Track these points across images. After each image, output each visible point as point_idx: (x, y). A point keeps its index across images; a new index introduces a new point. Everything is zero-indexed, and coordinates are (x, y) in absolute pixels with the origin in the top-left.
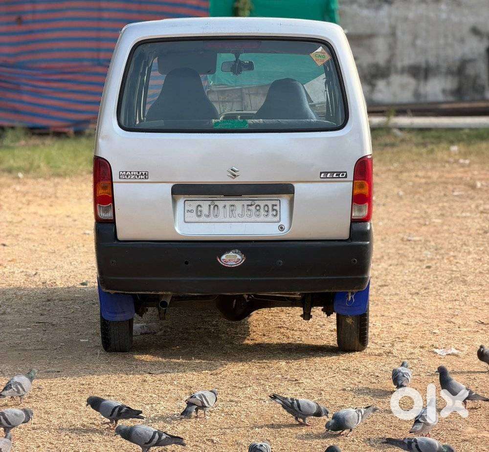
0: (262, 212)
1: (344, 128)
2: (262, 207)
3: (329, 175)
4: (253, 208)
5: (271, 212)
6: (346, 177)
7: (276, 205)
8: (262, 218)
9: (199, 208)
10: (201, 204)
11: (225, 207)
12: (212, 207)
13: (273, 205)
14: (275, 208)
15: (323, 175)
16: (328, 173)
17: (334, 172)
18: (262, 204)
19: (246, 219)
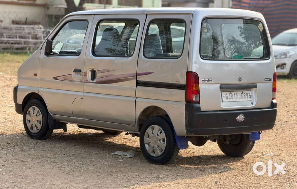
0: (246, 97)
2: (246, 93)
4: (243, 95)
5: (249, 97)
6: (271, 80)
8: (246, 99)
9: (227, 95)
11: (234, 94)
12: (230, 94)
15: (265, 79)
16: (267, 78)
19: (241, 100)
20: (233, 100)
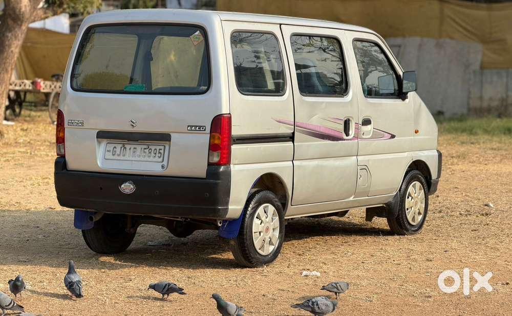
0: (153, 154)
1: (206, 94)
2: (153, 150)
3: (193, 128)
4: (147, 151)
5: (157, 155)
6: (205, 130)
7: (161, 149)
8: (151, 159)
9: (115, 149)
10: (116, 146)
11: (130, 149)
12: (123, 148)
13: (160, 149)
14: (160, 151)
15: (189, 128)
16: (193, 126)
17: (197, 126)
18: (153, 148)
19: (142, 158)
20: (126, 158)
